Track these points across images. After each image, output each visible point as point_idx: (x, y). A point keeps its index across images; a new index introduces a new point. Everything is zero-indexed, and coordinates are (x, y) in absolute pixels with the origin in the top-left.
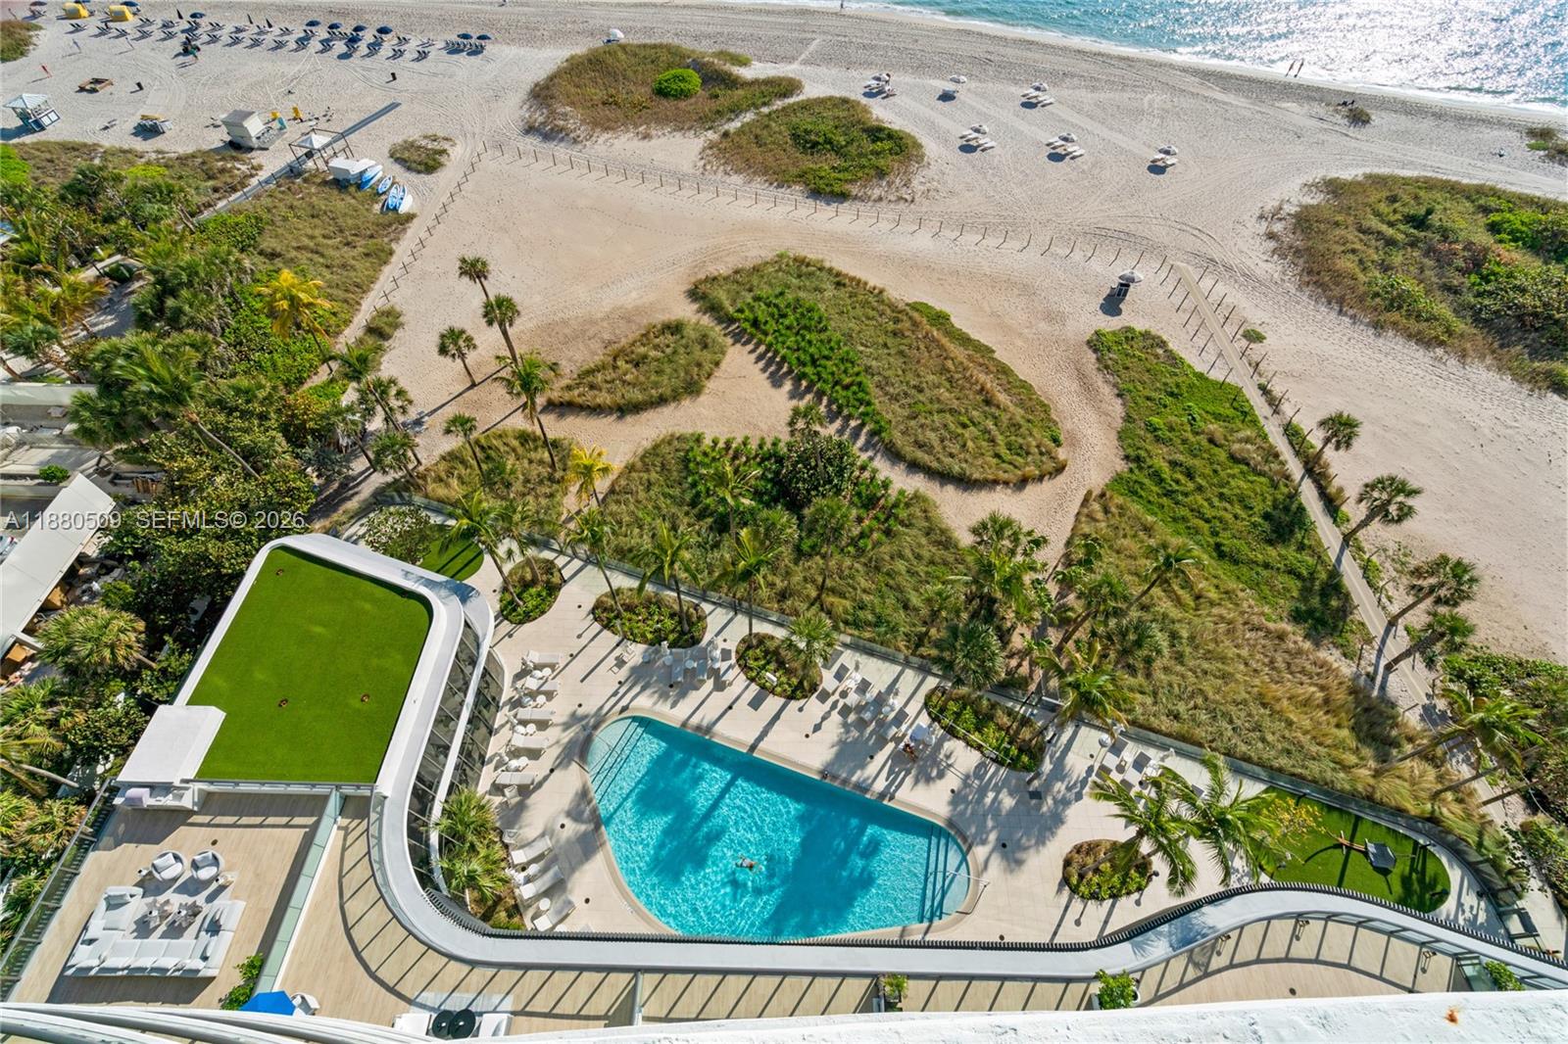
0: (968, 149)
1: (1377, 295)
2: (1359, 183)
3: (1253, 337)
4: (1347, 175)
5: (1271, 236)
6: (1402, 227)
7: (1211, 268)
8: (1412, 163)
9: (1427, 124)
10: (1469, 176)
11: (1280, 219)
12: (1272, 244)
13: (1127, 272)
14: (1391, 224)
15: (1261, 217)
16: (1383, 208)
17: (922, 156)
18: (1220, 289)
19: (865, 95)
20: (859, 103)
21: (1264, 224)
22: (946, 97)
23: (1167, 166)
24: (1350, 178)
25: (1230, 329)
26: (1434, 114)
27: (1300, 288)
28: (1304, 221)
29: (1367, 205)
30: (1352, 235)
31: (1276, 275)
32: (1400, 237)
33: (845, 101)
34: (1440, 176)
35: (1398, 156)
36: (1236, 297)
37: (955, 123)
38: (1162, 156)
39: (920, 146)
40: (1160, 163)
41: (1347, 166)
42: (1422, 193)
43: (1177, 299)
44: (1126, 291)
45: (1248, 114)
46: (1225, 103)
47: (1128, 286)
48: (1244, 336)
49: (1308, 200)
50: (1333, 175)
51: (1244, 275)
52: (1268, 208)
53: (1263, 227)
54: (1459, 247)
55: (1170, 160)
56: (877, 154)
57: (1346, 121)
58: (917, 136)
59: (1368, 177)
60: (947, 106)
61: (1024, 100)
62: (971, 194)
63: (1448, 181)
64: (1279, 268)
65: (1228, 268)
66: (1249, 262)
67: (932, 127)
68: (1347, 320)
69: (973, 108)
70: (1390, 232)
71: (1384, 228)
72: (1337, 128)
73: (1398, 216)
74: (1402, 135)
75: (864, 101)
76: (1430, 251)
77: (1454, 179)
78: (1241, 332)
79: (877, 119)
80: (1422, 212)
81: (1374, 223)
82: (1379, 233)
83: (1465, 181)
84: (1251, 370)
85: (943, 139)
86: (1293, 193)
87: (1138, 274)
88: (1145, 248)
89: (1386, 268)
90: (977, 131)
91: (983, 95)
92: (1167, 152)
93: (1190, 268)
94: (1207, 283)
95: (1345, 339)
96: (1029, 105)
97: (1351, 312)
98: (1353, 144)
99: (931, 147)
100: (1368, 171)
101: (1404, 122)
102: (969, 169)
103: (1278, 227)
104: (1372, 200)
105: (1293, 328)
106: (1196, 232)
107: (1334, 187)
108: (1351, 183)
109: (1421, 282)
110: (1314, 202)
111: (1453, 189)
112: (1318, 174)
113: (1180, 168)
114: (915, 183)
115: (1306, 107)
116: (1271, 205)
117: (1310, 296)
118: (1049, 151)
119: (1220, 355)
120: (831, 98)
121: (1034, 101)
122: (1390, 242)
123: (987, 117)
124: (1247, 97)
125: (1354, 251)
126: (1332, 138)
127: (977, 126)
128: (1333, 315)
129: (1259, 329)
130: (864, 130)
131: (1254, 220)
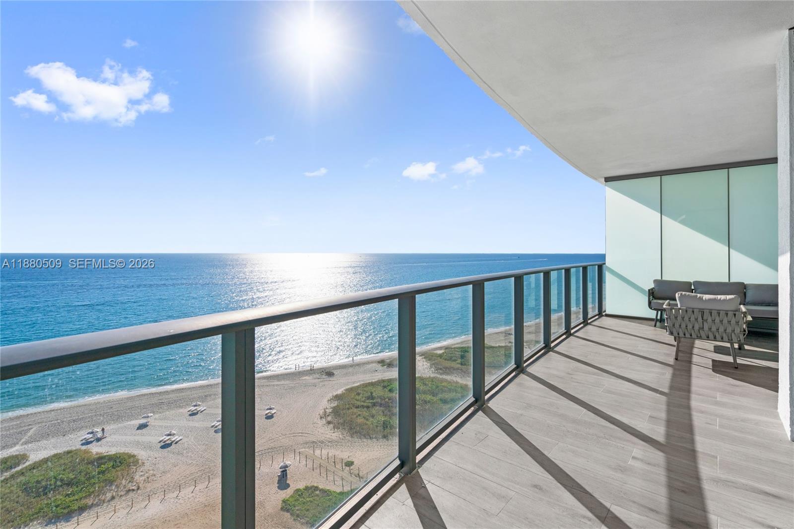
0: (165, 446)
1: (377, 426)
2: (344, 393)
3: (350, 464)
4: (339, 392)
5: (329, 423)
6: (367, 401)
7: (316, 445)
8: (355, 382)
9: (351, 370)
10: (374, 379)
11: (328, 416)
12: (332, 426)
13: (282, 464)
14: (364, 402)
15: (321, 418)
16: (357, 397)
17: (137, 461)
18: (324, 452)
19: (82, 445)
20: (80, 450)
21: (324, 420)
22: (142, 427)
23: (273, 414)
24: (341, 393)
25: (339, 466)
26: (350, 366)
27: (352, 437)
28: (336, 411)
29: (352, 399)
30: (355, 410)
31: (341, 436)
32: (370, 404)
33: (69, 452)
34: (366, 382)
35: (350, 381)
36: (332, 452)
37: (153, 437)
38: (269, 411)
39: (134, 456)
40: (269, 414)
41: (337, 390)
42: (365, 389)
43: (310, 465)
44: (286, 473)
45: (293, 385)
46: (283, 384)
47: (286, 470)
48: (346, 466)
49: (333, 405)
50: (335, 394)
51: (329, 442)
52: (321, 413)
53: (324, 421)
54: (387, 400)
55: (273, 411)
56: (103, 472)
57: (327, 376)
58: (130, 452)
59: (346, 390)
60: (144, 431)
61: (190, 413)
62: (177, 468)
63: (369, 383)
64: (340, 433)
65: (322, 442)
66: (328, 436)
67: (138, 444)
68: (374, 440)
69: (161, 426)
70: (365, 404)
71: (362, 403)
72: (325, 379)
73: (364, 399)
74: (346, 374)
75: (84, 448)
76: (381, 405)
77: (370, 381)
78: (344, 465)
79: (97, 454)
80: (370, 394)
81: (359, 403)
82: (363, 406)
83: (374, 381)
84: (358, 478)
85: (148, 447)
86: (325, 404)
87: (288, 463)
88: (284, 450)
89: (373, 416)
90: (169, 435)
91: (165, 419)
92: (271, 409)
93: (307, 450)
94: (318, 452)
95: (379, 447)
96: (193, 414)
97: (374, 436)
98: (334, 382)
99: (141, 454)
100: (344, 388)
101: (344, 371)
102: (171, 455)
103: (329, 419)
104: (352, 397)
105: (360, 453)
106: (300, 434)
107: (337, 397)
108: (342, 394)
109: (386, 415)
110: (336, 405)
111: (372, 384)
112: (330, 396)
113: (279, 413)
114: (137, 477)
115: (311, 376)
116: (321, 412)
117: (357, 438)
118: (214, 429)
119: (342, 479)
120: (55, 455)
121: (195, 411)
122: (368, 407)
123: (172, 427)
124: (289, 380)
125: (359, 415)
126: (326, 383)
127: (168, 433)
128: (369, 441)
129: (349, 460)
130: (88, 463)
131: (319, 420)
